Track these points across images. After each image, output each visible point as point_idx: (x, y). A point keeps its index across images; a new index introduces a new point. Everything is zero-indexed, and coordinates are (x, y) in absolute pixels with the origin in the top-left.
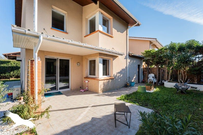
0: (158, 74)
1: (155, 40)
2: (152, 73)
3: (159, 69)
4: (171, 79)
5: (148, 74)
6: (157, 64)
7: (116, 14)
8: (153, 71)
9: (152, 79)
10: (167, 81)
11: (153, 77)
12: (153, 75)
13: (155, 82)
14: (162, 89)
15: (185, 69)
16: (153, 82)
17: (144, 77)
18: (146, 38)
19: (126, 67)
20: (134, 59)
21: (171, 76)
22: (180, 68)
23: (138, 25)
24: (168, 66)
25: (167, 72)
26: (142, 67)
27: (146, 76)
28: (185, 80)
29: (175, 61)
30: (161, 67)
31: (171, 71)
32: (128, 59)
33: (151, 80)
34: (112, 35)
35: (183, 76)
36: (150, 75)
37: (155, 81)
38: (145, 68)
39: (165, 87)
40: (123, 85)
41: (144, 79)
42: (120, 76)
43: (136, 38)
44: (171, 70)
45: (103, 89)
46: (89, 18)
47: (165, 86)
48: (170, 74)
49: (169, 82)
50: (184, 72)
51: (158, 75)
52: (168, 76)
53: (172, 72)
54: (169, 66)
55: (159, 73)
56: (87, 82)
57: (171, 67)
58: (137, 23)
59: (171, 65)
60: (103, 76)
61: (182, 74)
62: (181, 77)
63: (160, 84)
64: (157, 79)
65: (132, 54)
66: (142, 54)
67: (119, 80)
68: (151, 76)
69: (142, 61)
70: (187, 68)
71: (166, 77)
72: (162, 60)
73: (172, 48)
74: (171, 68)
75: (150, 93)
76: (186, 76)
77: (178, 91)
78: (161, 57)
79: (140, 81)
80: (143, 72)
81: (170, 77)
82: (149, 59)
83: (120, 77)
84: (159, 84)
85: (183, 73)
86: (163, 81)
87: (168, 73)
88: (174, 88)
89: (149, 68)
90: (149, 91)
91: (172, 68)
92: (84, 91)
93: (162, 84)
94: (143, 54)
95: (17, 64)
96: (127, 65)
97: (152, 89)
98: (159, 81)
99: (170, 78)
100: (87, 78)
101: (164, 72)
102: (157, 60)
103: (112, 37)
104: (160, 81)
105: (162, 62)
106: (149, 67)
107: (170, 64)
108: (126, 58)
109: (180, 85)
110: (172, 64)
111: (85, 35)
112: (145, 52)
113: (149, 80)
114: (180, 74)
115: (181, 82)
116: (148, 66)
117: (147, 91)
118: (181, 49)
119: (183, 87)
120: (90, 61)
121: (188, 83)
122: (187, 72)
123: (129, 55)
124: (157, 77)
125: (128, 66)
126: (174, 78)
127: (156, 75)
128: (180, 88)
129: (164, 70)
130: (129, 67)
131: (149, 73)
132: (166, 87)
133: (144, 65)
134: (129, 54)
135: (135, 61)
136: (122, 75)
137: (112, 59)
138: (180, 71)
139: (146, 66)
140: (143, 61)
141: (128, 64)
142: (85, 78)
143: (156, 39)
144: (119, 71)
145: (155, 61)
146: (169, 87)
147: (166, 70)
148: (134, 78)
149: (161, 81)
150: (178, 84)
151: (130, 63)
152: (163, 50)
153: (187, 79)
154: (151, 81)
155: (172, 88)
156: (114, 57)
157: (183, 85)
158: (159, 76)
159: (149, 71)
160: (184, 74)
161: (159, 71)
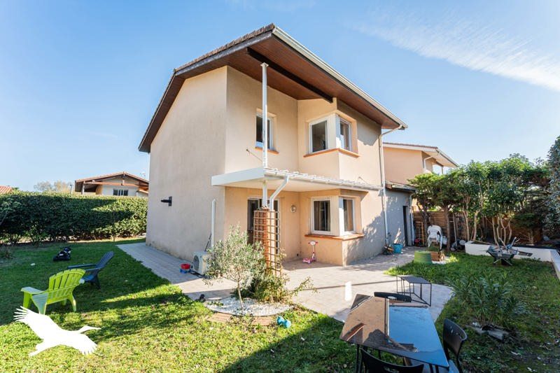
0: (448, 225)
1: (434, 150)
2: (434, 224)
3: (451, 215)
4: (479, 236)
5: (426, 225)
6: (445, 204)
7: (361, 113)
8: (438, 220)
9: (437, 237)
10: (471, 242)
11: (438, 233)
12: (438, 228)
13: (443, 245)
14: (463, 257)
15: (506, 216)
16: (439, 243)
17: (417, 234)
18: (413, 146)
19: (381, 214)
20: (394, 194)
21: (478, 231)
22: (496, 214)
23: (403, 128)
24: (469, 209)
25: (469, 222)
26: (411, 212)
27: (421, 230)
28: (509, 238)
29: (484, 198)
30: (455, 211)
31: (476, 221)
32: (385, 194)
33: (435, 239)
34: (357, 153)
35: (503, 230)
36: (430, 228)
37: (444, 241)
38: (419, 214)
39: (468, 255)
40: (380, 251)
41: (417, 238)
42: (373, 231)
43: (391, 144)
44: (477, 217)
45: (348, 257)
46: (311, 121)
47: (467, 252)
48: (475, 225)
49: (475, 243)
50: (505, 224)
51: (448, 229)
52: (471, 230)
53: (480, 222)
54: (472, 210)
55: (452, 225)
56: (313, 243)
57: (477, 212)
58: (401, 126)
59: (476, 209)
60: (345, 231)
61: (501, 227)
62: (500, 232)
63: (455, 247)
64: (449, 236)
65: (393, 186)
66: (408, 183)
67: (372, 241)
68: (434, 231)
69: (411, 198)
70: (511, 215)
71: (468, 233)
72: (455, 196)
73: (475, 173)
74: (476, 214)
75: (440, 265)
76: (511, 231)
77: (495, 260)
78: (451, 190)
79: (410, 243)
80: (414, 222)
81: (475, 233)
82: (426, 194)
83: (372, 234)
84: (452, 249)
85: (503, 223)
86: (462, 242)
87: (471, 223)
88: (488, 256)
89: (428, 213)
90: (438, 262)
91: (479, 215)
92: (311, 262)
93: (459, 248)
94: (412, 183)
95: (128, 205)
96: (383, 209)
97: (442, 258)
98: (452, 241)
99: (477, 234)
100: (310, 235)
101: (463, 222)
102: (446, 196)
103: (357, 157)
104: (454, 242)
105: (455, 200)
106: (428, 210)
107: (474, 205)
108: (381, 195)
109: (498, 250)
110: (478, 206)
111: (305, 154)
112: (417, 180)
113: (431, 239)
114: (496, 226)
115: (501, 244)
116: (425, 210)
117: (434, 262)
118: (494, 174)
119: (505, 252)
120: (315, 202)
121: (514, 246)
122: (511, 222)
123: (387, 189)
124: (448, 233)
125: (385, 210)
126: (486, 235)
127: (444, 228)
128: (499, 255)
129: (460, 218)
130: (387, 213)
131: (429, 224)
132: (470, 253)
133: (415, 206)
134: (386, 184)
135: (398, 199)
136: (375, 231)
137: (358, 198)
138: (496, 219)
139: (420, 209)
140: (413, 197)
141: (385, 207)
142: (306, 236)
143: (436, 148)
144: (371, 222)
145: (442, 198)
146: (476, 254)
147: (467, 219)
148: (398, 234)
149: (458, 242)
150: (494, 247)
151: (388, 203)
152: (456, 176)
153: (513, 237)
154: (434, 241)
155: (482, 256)
156: (361, 193)
157: (504, 249)
158: (452, 229)
159: (428, 220)
160: (505, 227)
161: (451, 219)
